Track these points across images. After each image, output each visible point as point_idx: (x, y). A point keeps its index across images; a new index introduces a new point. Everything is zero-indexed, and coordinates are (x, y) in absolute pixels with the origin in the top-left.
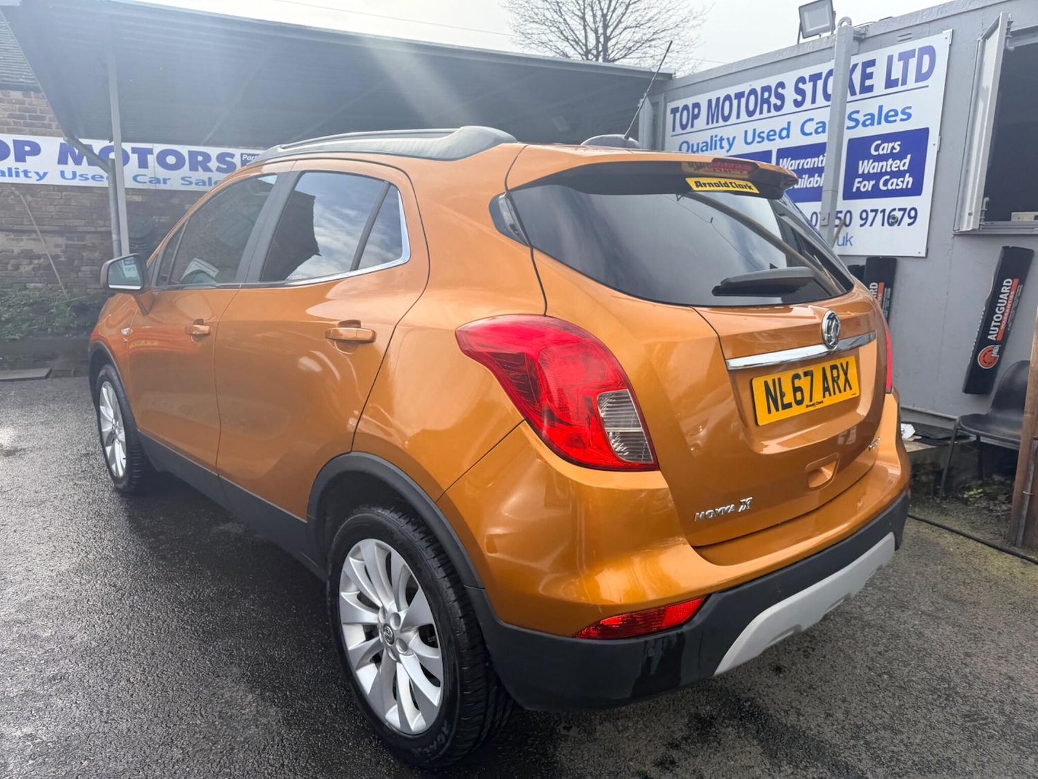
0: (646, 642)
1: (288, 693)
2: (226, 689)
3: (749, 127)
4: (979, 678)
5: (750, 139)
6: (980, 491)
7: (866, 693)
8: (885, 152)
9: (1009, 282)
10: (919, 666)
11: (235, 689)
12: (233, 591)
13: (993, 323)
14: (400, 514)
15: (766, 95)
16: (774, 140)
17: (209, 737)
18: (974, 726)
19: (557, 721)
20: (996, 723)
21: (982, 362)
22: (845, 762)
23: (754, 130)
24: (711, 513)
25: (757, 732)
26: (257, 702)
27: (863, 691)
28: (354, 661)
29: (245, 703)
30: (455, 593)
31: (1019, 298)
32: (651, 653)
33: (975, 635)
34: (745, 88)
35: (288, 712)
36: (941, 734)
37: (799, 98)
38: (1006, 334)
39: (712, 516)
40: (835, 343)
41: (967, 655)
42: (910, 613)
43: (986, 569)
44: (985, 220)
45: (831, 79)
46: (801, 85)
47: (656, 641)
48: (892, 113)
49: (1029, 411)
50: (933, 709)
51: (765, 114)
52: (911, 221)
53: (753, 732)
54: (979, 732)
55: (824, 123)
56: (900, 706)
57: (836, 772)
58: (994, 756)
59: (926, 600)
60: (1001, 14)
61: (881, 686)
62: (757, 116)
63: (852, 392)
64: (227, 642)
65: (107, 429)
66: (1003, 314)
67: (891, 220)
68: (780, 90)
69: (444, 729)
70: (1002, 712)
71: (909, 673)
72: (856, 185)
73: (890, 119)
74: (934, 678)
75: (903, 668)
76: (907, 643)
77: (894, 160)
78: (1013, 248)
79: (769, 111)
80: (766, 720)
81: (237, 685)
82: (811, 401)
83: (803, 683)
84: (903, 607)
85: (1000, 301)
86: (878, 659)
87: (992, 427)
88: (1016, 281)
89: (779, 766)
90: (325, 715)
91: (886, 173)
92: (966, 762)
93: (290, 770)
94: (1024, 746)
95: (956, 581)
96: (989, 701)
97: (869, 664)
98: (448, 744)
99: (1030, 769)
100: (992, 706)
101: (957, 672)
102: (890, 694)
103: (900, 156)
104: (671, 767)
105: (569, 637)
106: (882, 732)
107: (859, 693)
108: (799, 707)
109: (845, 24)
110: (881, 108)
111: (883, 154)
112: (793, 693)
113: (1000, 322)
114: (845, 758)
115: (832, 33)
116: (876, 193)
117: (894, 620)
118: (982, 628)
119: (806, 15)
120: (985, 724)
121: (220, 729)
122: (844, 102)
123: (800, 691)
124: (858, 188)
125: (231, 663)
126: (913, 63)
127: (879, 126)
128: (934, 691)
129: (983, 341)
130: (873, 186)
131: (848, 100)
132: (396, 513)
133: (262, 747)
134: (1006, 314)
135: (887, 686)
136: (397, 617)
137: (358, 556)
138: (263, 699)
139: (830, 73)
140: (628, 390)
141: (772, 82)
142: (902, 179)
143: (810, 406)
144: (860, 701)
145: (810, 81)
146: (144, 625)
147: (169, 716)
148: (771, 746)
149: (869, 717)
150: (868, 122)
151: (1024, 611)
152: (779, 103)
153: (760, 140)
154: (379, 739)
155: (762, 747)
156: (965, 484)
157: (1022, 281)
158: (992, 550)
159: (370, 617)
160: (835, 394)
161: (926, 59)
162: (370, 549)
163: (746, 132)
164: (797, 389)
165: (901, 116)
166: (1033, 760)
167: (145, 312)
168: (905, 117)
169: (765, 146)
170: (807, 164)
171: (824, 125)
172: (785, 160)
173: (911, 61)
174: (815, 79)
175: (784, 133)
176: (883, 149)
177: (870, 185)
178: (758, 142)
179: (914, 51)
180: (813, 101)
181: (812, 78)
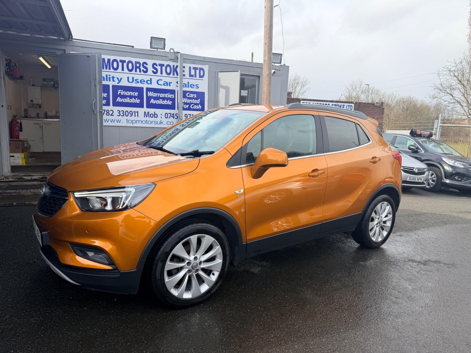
5: (130, 81)
23: (133, 78)
34: (126, 59)
37: (155, 71)
51: (138, 73)
68: (145, 65)
73: (192, 87)
77: (195, 100)
91: (192, 103)
110: (188, 83)
119: (153, 40)
127: (189, 88)
139: (168, 66)
141: (141, 61)
142: (198, 106)
150: (185, 86)
152: (145, 70)
161: (202, 72)
163: (128, 77)
165: (195, 87)
168: (197, 87)
169: (139, 85)
170: (161, 95)
171: (167, 83)
172: (151, 92)
173: (197, 70)
174: (161, 65)
175: (149, 82)
176: (191, 96)
177: (187, 106)
178: (135, 83)
179: (198, 68)
180: (162, 73)
181: (160, 65)
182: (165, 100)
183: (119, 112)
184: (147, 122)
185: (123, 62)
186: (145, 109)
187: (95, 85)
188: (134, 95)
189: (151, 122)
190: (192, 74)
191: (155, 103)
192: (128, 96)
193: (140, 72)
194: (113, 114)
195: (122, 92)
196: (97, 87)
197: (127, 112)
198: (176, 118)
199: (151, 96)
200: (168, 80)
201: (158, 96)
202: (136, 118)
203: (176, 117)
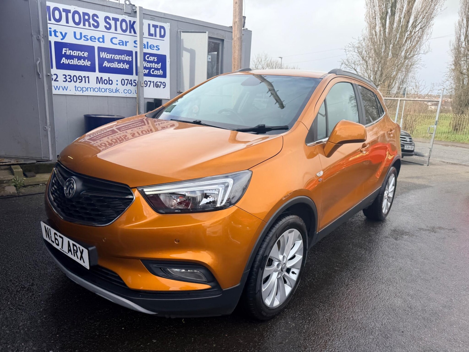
5: (78, 37)
23: (81, 33)
34: (71, 8)
37: (108, 26)
45: (124, 24)
48: (152, 46)
51: (87, 27)
52: (164, 86)
67: (157, 86)
68: (95, 18)
77: (155, 64)
110: (148, 43)
127: (149, 49)
142: (159, 71)
152: (95, 24)
153: (86, 39)
161: (162, 30)
163: (75, 33)
165: (155, 48)
168: (157, 49)
169: (89, 43)
170: (116, 57)
171: (123, 42)
172: (103, 53)
173: (157, 29)
174: (116, 20)
175: (101, 40)
176: (150, 59)
177: (147, 71)
178: (84, 40)
179: (158, 26)
180: (116, 30)
181: (114, 19)
182: (120, 63)
183: (65, 76)
184: (100, 89)
185: (67, 11)
186: (97, 74)
187: (39, 40)
188: (83, 56)
189: (106, 90)
190: (151, 32)
191: (109, 66)
192: (76, 57)
193: (90, 26)
194: (57, 80)
195: (67, 51)
196: (41, 42)
197: (75, 77)
198: (134, 86)
199: (104, 57)
200: (124, 38)
201: (113, 58)
202: (87, 85)
203: (134, 84)
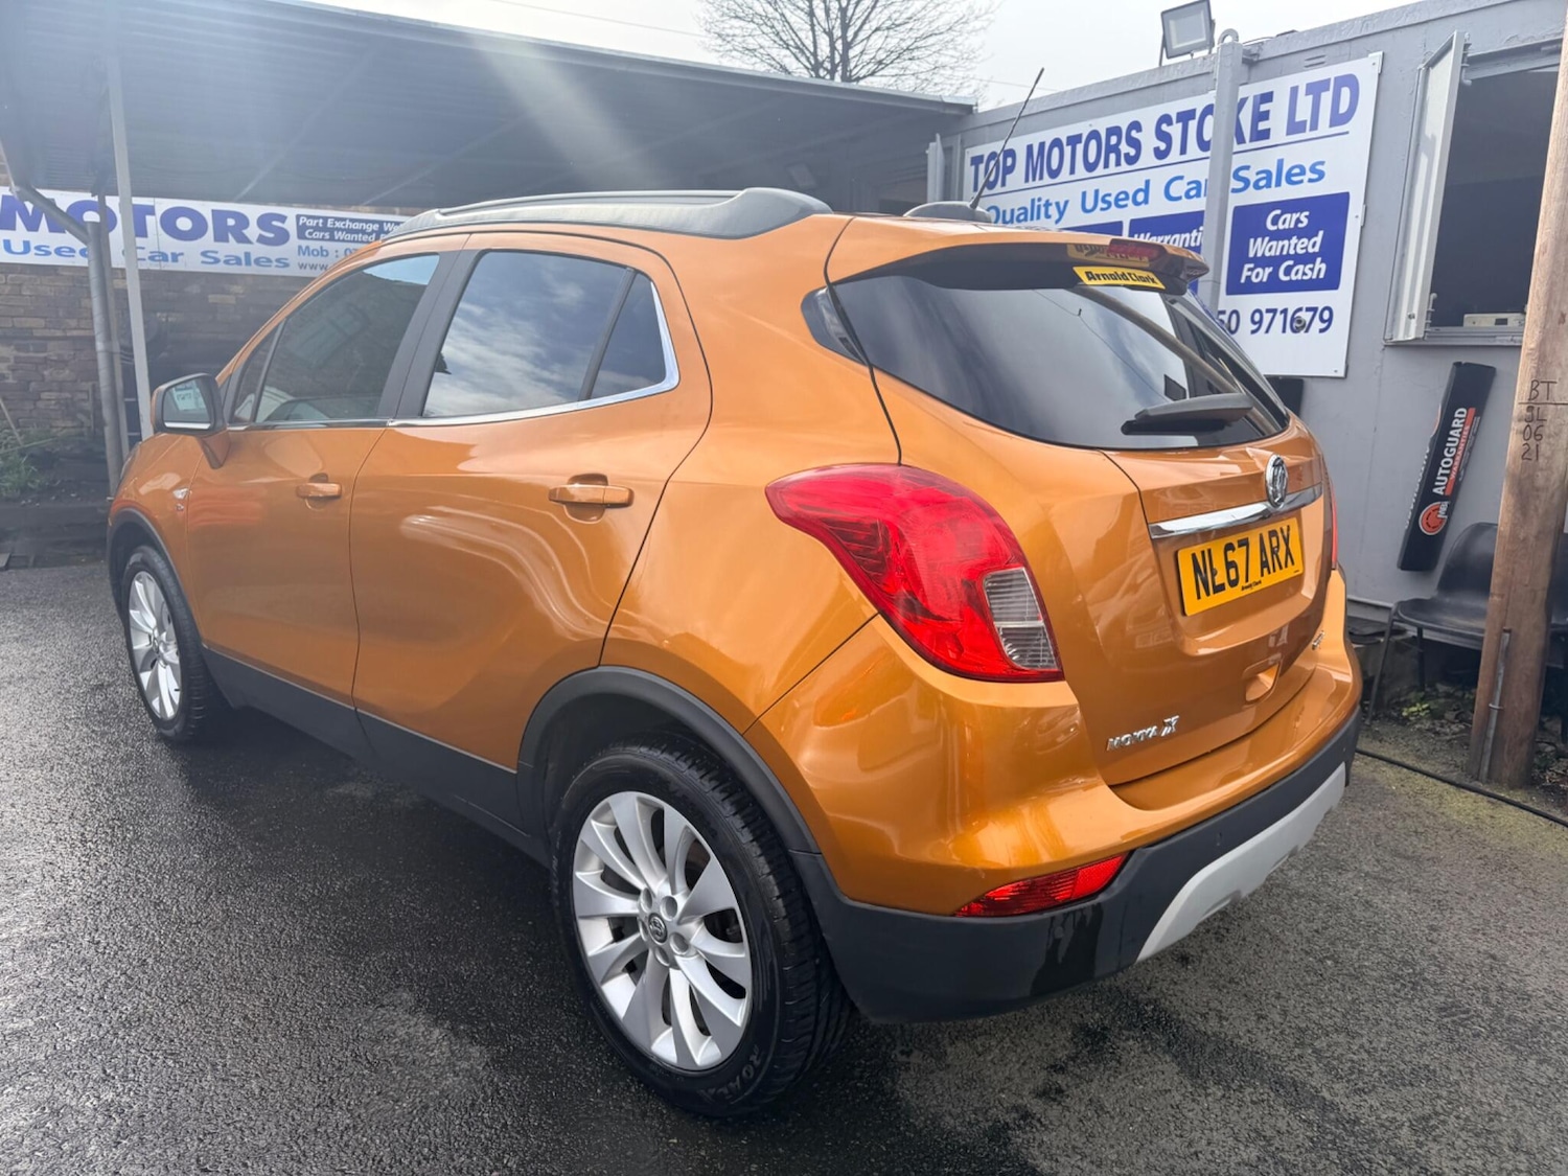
0: (1053, 918)
1: (492, 1024)
2: (398, 1023)
3: (1090, 187)
4: (1451, 959)
5: (1089, 204)
6: (1425, 706)
7: (1306, 985)
8: (1286, 226)
9: (1462, 413)
10: (1371, 946)
11: (412, 1023)
12: (378, 883)
13: (1441, 471)
14: (677, 754)
15: (1114, 140)
16: (1126, 206)
17: (387, 1092)
18: (1453, 1022)
19: (889, 1045)
20: (1482, 1018)
21: (1426, 526)
22: (1292, 1078)
23: (1097, 192)
24: (1127, 739)
25: (1169, 1044)
26: (449, 1039)
27: (1302, 984)
28: (597, 972)
29: (430, 1043)
30: (769, 862)
31: (1475, 435)
32: (1059, 933)
33: (1439, 901)
34: (1083, 129)
35: (498, 1051)
36: (1412, 1034)
37: (1163, 146)
38: (1457, 486)
39: (1129, 743)
40: (1282, 500)
41: (1433, 928)
42: (1350, 875)
43: (1443, 813)
44: (1432, 325)
45: (1209, 120)
46: (1164, 127)
47: (1066, 915)
48: (1297, 171)
49: (1497, 592)
50: (1397, 1002)
51: (1112, 168)
52: (1324, 325)
53: (1163, 1045)
54: (1461, 1030)
55: (1198, 183)
56: (1354, 1001)
57: (1281, 1091)
58: (1484, 1059)
59: (1369, 857)
60: (1455, 33)
61: (1325, 976)
62: (1100, 170)
63: (1295, 568)
64: (385, 957)
65: (141, 645)
66: (1453, 458)
67: (1295, 325)
68: (1134, 134)
69: (753, 1058)
70: (1487, 1002)
71: (1359, 956)
72: (1245, 273)
73: (1295, 179)
74: (1393, 961)
75: (1350, 950)
76: (1352, 916)
77: (1299, 238)
78: (1467, 364)
79: (1118, 163)
80: (1178, 1028)
81: (413, 1016)
82: (1247, 581)
83: (1221, 976)
84: (1340, 868)
85: (1450, 439)
86: (1316, 939)
87: (1438, 616)
88: (1472, 410)
89: (1205, 1089)
90: (555, 1052)
91: (1288, 257)
92: (1450, 1070)
93: (518, 1132)
94: (1520, 1045)
95: (1405, 831)
96: (1469, 989)
97: (1305, 946)
98: (759, 1080)
99: (1532, 1073)
100: (1473, 995)
101: (1422, 952)
102: (1338, 986)
103: (1308, 233)
104: (1059, 1099)
105: (945, 915)
106: (1335, 1036)
107: (1297, 985)
108: (1219, 1008)
109: (1229, 39)
110: (1280, 163)
111: (1284, 229)
112: (1209, 989)
113: (1450, 468)
114: (1291, 1072)
115: (1210, 52)
116: (1273, 286)
117: (1330, 886)
118: (1447, 892)
119: (1172, 23)
120: (1467, 1019)
121: (402, 1081)
122: (1230, 153)
123: (1218, 987)
124: (1248, 278)
125: (398, 987)
126: (1326, 98)
127: (1278, 188)
128: (1396, 978)
129: (1426, 496)
130: (1270, 274)
131: (1235, 150)
132: (671, 753)
133: (469, 1102)
134: (1458, 458)
135: (1332, 974)
136: (671, 903)
137: (607, 818)
138: (456, 1035)
139: (1208, 110)
140: (1024, 569)
141: (1122, 121)
142: (1311, 266)
143: (1247, 587)
144: (1300, 996)
145: (1178, 122)
146: (251, 937)
147: (319, 1065)
148: (1190, 1063)
149: (1314, 1016)
150: (1262, 183)
151: (1500, 867)
152: (1132, 152)
153: (1105, 206)
154: (640, 1082)
155: (1179, 1064)
156: (1399, 697)
157: (1479, 413)
158: (1447, 786)
159: (623, 905)
160: (1274, 571)
161: (1346, 92)
162: (627, 807)
163: (1084, 194)
164: (1230, 565)
165: (1309, 175)
166: (1534, 1062)
167: (216, 463)
168: (1315, 177)
169: (1113, 215)
171: (1199, 185)
173: (1324, 95)
174: (1188, 116)
175: (1140, 197)
176: (1284, 222)
177: (1265, 274)
178: (1102, 209)
179: (1329, 81)
180: (1183, 150)
181: (1182, 116)
185: (1074, 141)
190: (1297, 118)
